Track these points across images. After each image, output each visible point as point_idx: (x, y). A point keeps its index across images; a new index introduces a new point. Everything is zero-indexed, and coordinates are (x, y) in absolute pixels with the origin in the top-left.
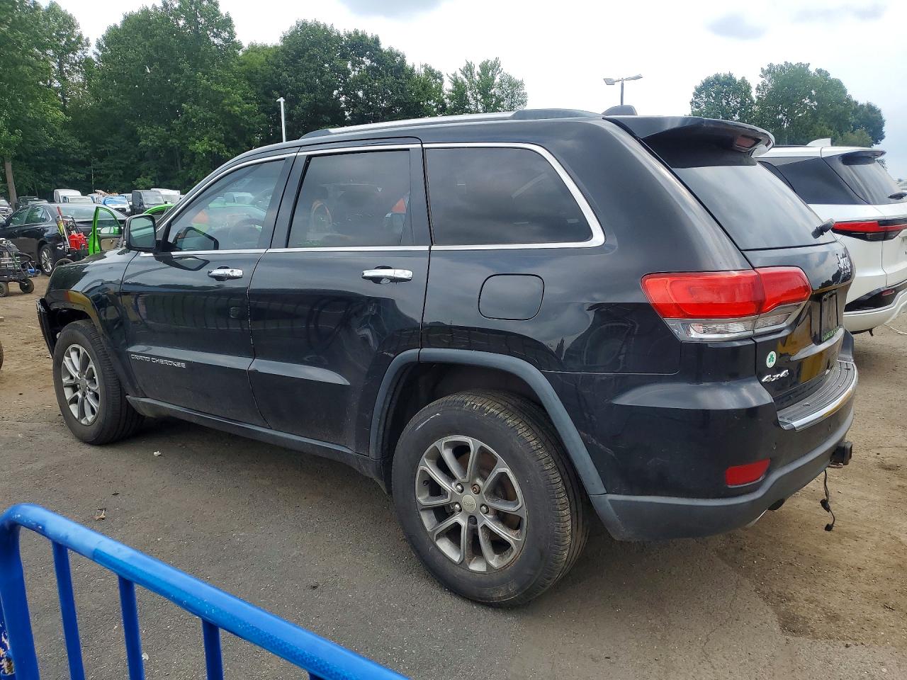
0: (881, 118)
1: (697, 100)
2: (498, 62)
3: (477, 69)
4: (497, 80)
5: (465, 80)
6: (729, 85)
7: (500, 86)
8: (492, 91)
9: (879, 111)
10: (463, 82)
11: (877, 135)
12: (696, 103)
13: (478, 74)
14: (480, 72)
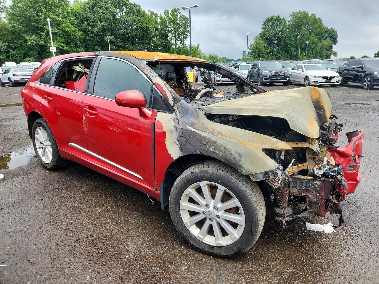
0: (336, 34)
1: (264, 27)
2: (179, 9)
3: (170, 12)
4: (179, 17)
5: (166, 17)
6: (278, 20)
7: (180, 19)
8: (177, 21)
9: (336, 31)
10: (165, 18)
11: (335, 41)
12: (264, 28)
13: (171, 14)
14: (171, 13)
